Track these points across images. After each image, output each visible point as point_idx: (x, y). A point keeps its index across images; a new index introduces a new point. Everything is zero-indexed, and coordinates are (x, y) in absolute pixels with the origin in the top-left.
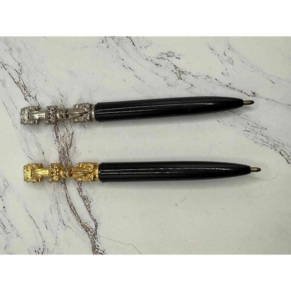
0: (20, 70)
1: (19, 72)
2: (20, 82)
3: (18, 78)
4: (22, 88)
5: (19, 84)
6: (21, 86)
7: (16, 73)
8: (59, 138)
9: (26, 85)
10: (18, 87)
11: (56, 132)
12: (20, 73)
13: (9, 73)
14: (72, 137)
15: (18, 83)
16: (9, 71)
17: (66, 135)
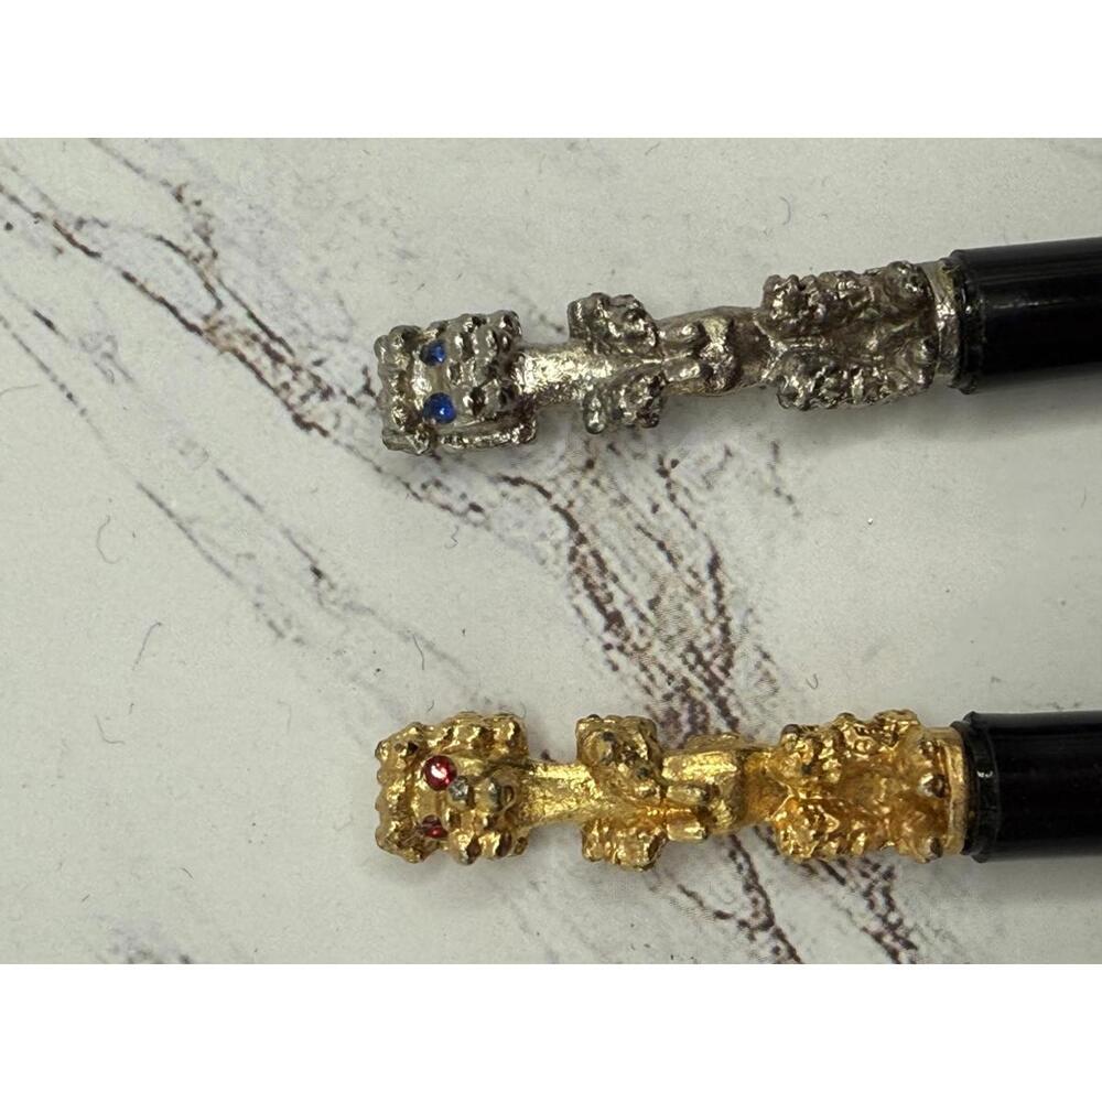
0: (196, 231)
1: (196, 246)
2: (222, 315)
3: (203, 292)
4: (253, 353)
5: (220, 333)
6: (239, 343)
7: (178, 260)
8: (631, 620)
9: (272, 327)
10: (221, 352)
11: (588, 586)
12: (207, 251)
13: (128, 277)
14: (718, 588)
15: (211, 330)
16: (117, 262)
17: (670, 590)
